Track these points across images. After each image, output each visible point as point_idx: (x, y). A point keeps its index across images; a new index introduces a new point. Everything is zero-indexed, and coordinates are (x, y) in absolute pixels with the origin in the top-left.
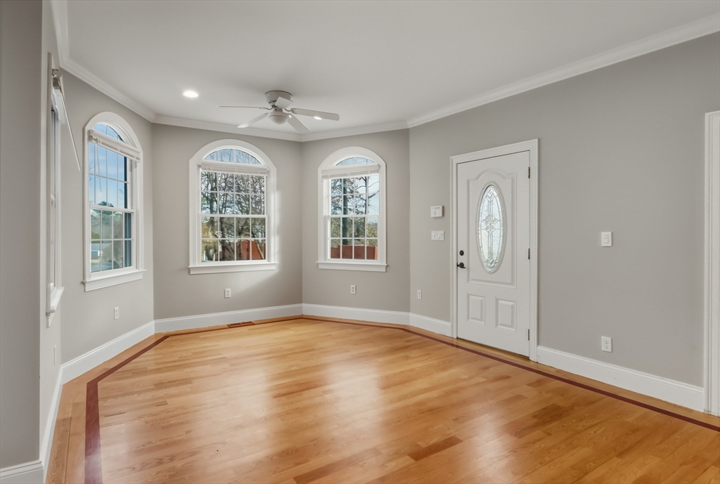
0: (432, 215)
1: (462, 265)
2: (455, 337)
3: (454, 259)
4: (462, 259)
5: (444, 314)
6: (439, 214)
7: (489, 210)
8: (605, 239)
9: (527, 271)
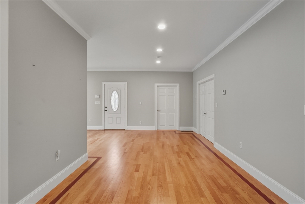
0: (96, 97)
1: (106, 110)
2: (104, 129)
3: (104, 109)
4: (106, 109)
5: (101, 124)
6: (98, 97)
7: (115, 96)
8: (140, 103)
9: (124, 111)
